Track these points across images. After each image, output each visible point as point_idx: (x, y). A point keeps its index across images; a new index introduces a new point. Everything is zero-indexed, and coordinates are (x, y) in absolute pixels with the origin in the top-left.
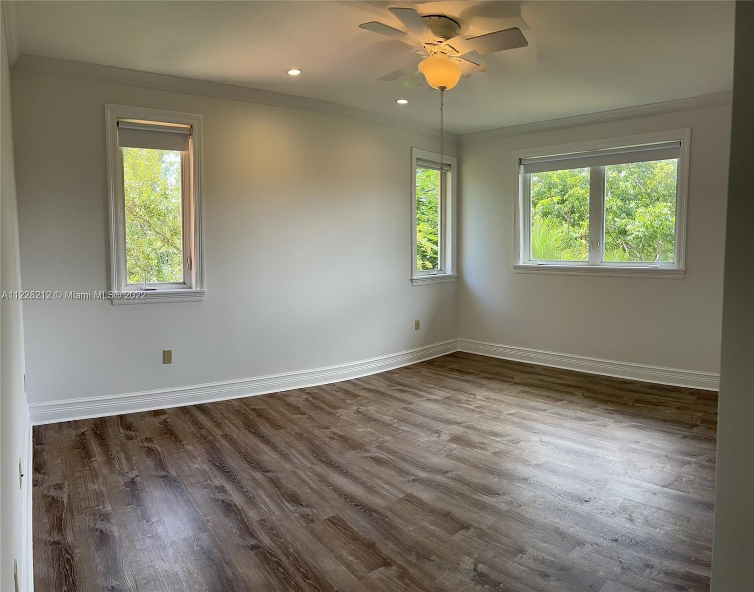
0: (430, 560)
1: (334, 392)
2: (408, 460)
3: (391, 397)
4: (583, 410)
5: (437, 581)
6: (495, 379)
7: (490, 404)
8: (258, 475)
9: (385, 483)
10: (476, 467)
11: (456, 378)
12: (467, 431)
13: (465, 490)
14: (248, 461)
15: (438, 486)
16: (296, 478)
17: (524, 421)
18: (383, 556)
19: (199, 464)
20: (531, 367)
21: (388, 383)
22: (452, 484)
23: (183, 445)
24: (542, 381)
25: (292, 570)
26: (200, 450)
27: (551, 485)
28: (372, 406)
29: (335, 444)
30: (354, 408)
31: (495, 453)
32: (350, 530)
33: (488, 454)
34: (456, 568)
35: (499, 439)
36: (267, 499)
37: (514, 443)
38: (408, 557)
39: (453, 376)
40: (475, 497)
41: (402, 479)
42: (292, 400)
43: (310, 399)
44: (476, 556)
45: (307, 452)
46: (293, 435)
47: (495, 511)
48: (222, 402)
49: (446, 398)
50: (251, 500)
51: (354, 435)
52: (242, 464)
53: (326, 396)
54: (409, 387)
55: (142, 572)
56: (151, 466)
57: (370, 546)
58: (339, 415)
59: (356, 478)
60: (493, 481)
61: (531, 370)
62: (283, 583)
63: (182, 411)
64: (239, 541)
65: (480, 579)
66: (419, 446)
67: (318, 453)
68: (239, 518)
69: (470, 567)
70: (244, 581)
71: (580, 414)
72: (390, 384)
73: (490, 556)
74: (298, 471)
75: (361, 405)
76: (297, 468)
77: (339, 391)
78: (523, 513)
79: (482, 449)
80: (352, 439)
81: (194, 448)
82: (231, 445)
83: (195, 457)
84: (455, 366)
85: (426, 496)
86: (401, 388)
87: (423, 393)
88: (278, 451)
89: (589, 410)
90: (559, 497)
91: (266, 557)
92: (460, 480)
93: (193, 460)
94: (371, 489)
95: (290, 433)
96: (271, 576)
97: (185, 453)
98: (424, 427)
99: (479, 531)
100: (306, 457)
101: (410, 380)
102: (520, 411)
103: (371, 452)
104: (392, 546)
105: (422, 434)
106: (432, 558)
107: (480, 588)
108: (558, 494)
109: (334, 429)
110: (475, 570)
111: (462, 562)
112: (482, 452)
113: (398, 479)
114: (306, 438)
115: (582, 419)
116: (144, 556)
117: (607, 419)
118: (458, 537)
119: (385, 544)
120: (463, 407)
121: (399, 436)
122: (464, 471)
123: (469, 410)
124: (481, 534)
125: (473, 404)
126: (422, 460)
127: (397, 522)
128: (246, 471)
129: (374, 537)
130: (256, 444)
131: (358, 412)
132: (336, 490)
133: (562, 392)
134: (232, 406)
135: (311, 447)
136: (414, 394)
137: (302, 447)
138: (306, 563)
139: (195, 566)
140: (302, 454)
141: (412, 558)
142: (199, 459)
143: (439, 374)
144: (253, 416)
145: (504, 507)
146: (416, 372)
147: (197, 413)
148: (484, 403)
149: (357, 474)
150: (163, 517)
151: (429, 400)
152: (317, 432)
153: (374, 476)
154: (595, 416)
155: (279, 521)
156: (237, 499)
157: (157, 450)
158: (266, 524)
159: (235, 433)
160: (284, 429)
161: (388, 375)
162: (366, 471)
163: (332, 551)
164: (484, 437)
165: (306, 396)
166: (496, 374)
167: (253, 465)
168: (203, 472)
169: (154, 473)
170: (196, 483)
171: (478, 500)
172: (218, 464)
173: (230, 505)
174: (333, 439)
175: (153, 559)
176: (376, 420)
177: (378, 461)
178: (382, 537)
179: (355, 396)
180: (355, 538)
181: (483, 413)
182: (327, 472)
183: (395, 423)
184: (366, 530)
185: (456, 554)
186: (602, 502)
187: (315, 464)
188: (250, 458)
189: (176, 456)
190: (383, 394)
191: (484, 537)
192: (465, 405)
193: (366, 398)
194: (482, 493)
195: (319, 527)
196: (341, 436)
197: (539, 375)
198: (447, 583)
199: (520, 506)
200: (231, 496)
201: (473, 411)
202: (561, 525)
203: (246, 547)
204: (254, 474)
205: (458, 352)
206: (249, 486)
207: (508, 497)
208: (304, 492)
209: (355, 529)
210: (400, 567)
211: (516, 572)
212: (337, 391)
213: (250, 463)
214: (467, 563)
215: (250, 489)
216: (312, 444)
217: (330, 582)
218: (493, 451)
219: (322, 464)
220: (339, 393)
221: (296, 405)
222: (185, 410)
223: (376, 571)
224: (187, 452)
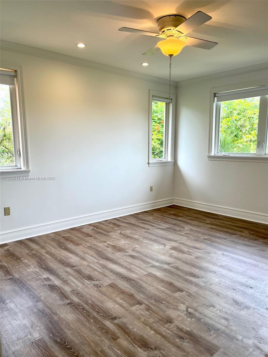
0: (163, 303)
1: (108, 224)
2: (148, 257)
3: (138, 226)
4: (249, 241)
5: (166, 313)
6: (195, 220)
7: (193, 233)
8: (68, 269)
9: (137, 267)
10: (186, 263)
11: (173, 218)
12: (180, 245)
13: (180, 273)
14: (62, 263)
15: (165, 270)
16: (90, 268)
17: (212, 243)
18: (137, 300)
19: (32, 269)
20: (217, 216)
21: (135, 219)
22: (173, 270)
23: (22, 260)
24: (223, 223)
25: (91, 310)
26: (33, 262)
27: (229, 277)
28: (128, 230)
29: (109, 249)
30: (119, 232)
31: (197, 257)
32: (120, 289)
33: (192, 257)
34: (176, 309)
35: (198, 251)
36: (74, 280)
37: (207, 254)
38: (150, 301)
39: (171, 217)
40: (186, 277)
41: (145, 265)
42: (84, 230)
43: (95, 229)
44: (187, 304)
45: (95, 255)
46: (86, 247)
47: (197, 285)
48: (44, 235)
49: (167, 228)
50: (65, 282)
51: (119, 245)
52: (59, 265)
53: (103, 226)
54: (147, 221)
55: (4, 328)
56: (2, 274)
57: (131, 296)
58: (111, 235)
59: (122, 265)
60: (196, 271)
61: (217, 217)
62: (86, 318)
63: (18, 243)
64: (61, 302)
65: (190, 316)
66: (154, 250)
67: (101, 254)
68: (59, 291)
69: (184, 309)
70: (65, 320)
71: (247, 243)
72: (137, 220)
73: (195, 306)
74: (91, 265)
75: (122, 230)
76: (90, 263)
77: (110, 224)
78: (213, 288)
79: (189, 254)
80: (118, 247)
81: (28, 261)
82: (51, 256)
83: (29, 266)
84: (172, 212)
85: (158, 274)
86: (143, 222)
87: (155, 225)
88: (79, 256)
89: (254, 241)
90: (235, 283)
91: (76, 307)
92: (177, 268)
93: (29, 267)
94: (130, 270)
95: (85, 246)
96: (79, 315)
97: (23, 264)
98: (156, 241)
99: (188, 293)
100: (95, 258)
101: (147, 218)
102: (210, 238)
103: (129, 253)
104: (142, 295)
105: (155, 245)
106: (163, 302)
107: (190, 319)
108: (234, 282)
109: (108, 243)
110: (187, 311)
111: (180, 306)
112: (189, 256)
113: (144, 266)
114: (94, 248)
115: (249, 246)
116: (4, 320)
117: (265, 247)
118: (177, 294)
119: (139, 295)
120: (178, 233)
121: (143, 245)
122: (179, 264)
123: (181, 235)
124: (190, 295)
125: (183, 232)
126: (156, 257)
127: (145, 285)
128: (61, 268)
129: (132, 292)
130: (66, 254)
131: (121, 233)
132: (112, 271)
133: (235, 230)
134: (50, 237)
135: (97, 252)
136: (150, 225)
137: (92, 252)
138: (98, 306)
139: (35, 319)
140: (92, 256)
141: (153, 301)
142: (32, 266)
143: (163, 216)
144: (63, 240)
145: (202, 284)
146: (151, 214)
147: (29, 243)
148: (189, 232)
149: (122, 263)
150: (13, 299)
151: (158, 228)
152: (100, 245)
153: (131, 264)
154: (257, 245)
155: (82, 289)
156: (57, 282)
157: (5, 266)
158: (75, 292)
159: (53, 250)
160: (81, 245)
161: (136, 215)
162: (127, 262)
163: (111, 299)
164: (190, 249)
165: (92, 228)
166: (196, 218)
167: (65, 265)
168: (36, 273)
169: (4, 278)
170: (32, 279)
171: (188, 279)
172: (44, 267)
173: (54, 286)
174: (109, 247)
175: (9, 320)
176: (131, 238)
177: (132, 257)
178: (136, 291)
179: (119, 226)
180: (123, 292)
181: (189, 237)
182: (107, 263)
183: (141, 239)
184: (128, 288)
185: (176, 302)
186: (261, 289)
187: (99, 260)
188: (63, 261)
189: (17, 267)
190: (134, 225)
191: (191, 297)
192: (179, 232)
193: (125, 227)
194: (189, 276)
195: (103, 289)
196: (113, 246)
197: (222, 220)
198: (172, 314)
199: (211, 285)
200: (54, 282)
201: (183, 236)
202: (236, 297)
203: (64, 305)
204: (66, 269)
205: (174, 205)
206: (64, 275)
207: (204, 279)
208: (94, 274)
209: (123, 288)
210: (147, 305)
211: (210, 316)
212: (109, 224)
213: (63, 264)
214: (183, 307)
215: (64, 276)
216: (97, 250)
217: (112, 313)
218: (195, 256)
219: (103, 260)
220: (110, 225)
221: (87, 232)
222: (21, 242)
223: (134, 307)
224: (25, 264)
